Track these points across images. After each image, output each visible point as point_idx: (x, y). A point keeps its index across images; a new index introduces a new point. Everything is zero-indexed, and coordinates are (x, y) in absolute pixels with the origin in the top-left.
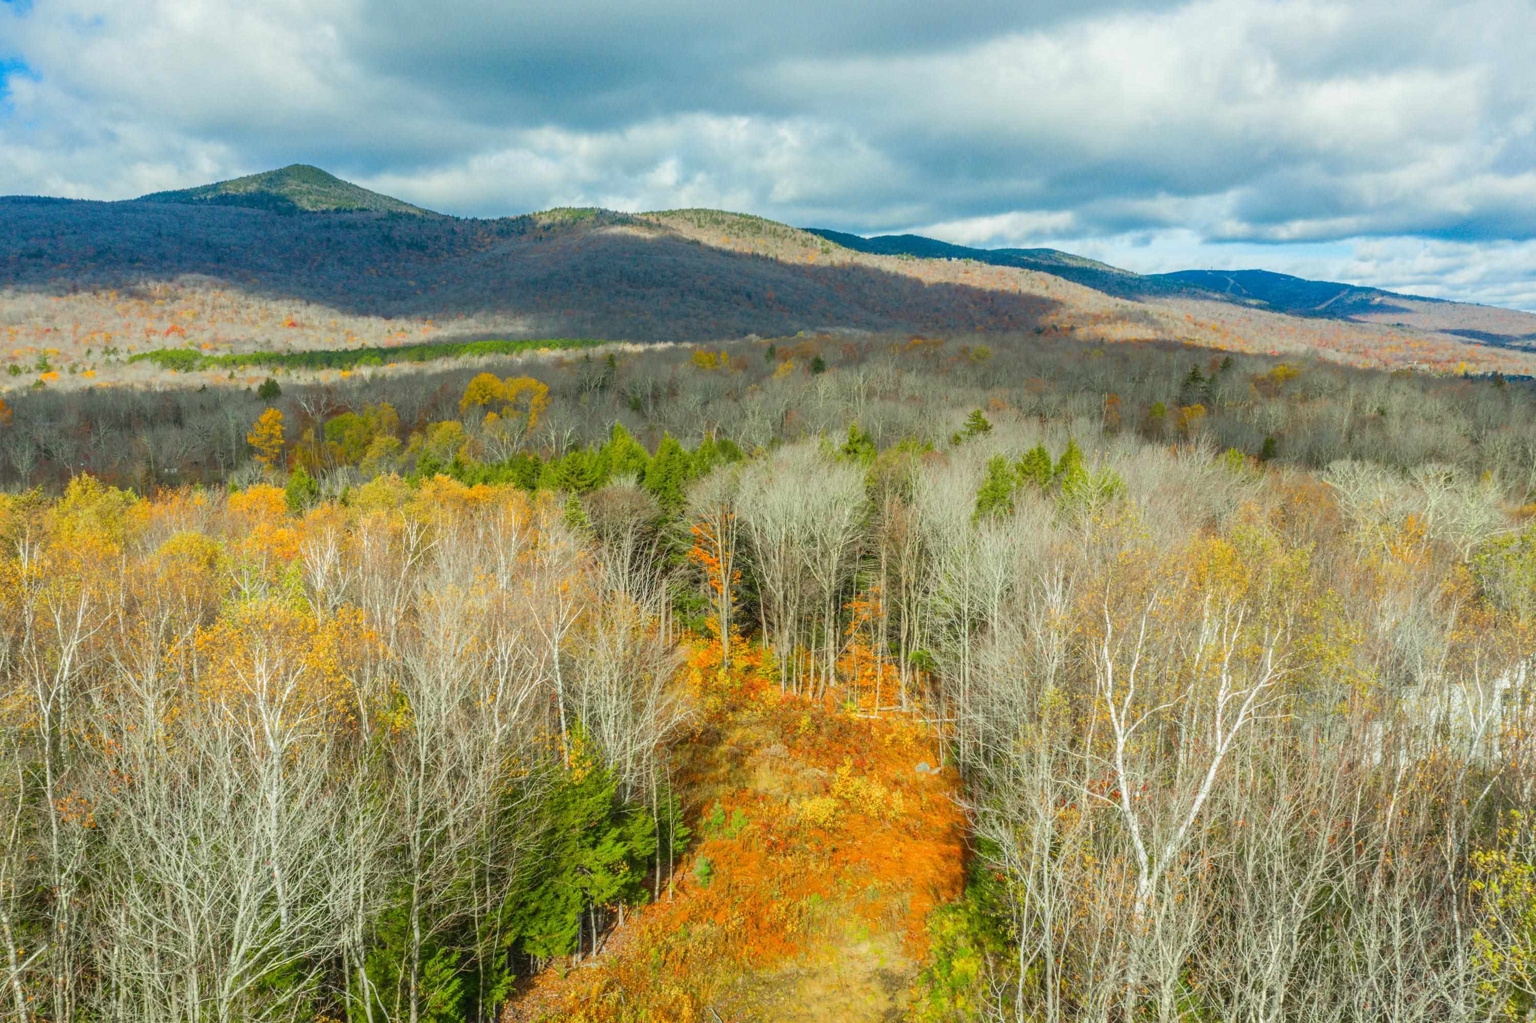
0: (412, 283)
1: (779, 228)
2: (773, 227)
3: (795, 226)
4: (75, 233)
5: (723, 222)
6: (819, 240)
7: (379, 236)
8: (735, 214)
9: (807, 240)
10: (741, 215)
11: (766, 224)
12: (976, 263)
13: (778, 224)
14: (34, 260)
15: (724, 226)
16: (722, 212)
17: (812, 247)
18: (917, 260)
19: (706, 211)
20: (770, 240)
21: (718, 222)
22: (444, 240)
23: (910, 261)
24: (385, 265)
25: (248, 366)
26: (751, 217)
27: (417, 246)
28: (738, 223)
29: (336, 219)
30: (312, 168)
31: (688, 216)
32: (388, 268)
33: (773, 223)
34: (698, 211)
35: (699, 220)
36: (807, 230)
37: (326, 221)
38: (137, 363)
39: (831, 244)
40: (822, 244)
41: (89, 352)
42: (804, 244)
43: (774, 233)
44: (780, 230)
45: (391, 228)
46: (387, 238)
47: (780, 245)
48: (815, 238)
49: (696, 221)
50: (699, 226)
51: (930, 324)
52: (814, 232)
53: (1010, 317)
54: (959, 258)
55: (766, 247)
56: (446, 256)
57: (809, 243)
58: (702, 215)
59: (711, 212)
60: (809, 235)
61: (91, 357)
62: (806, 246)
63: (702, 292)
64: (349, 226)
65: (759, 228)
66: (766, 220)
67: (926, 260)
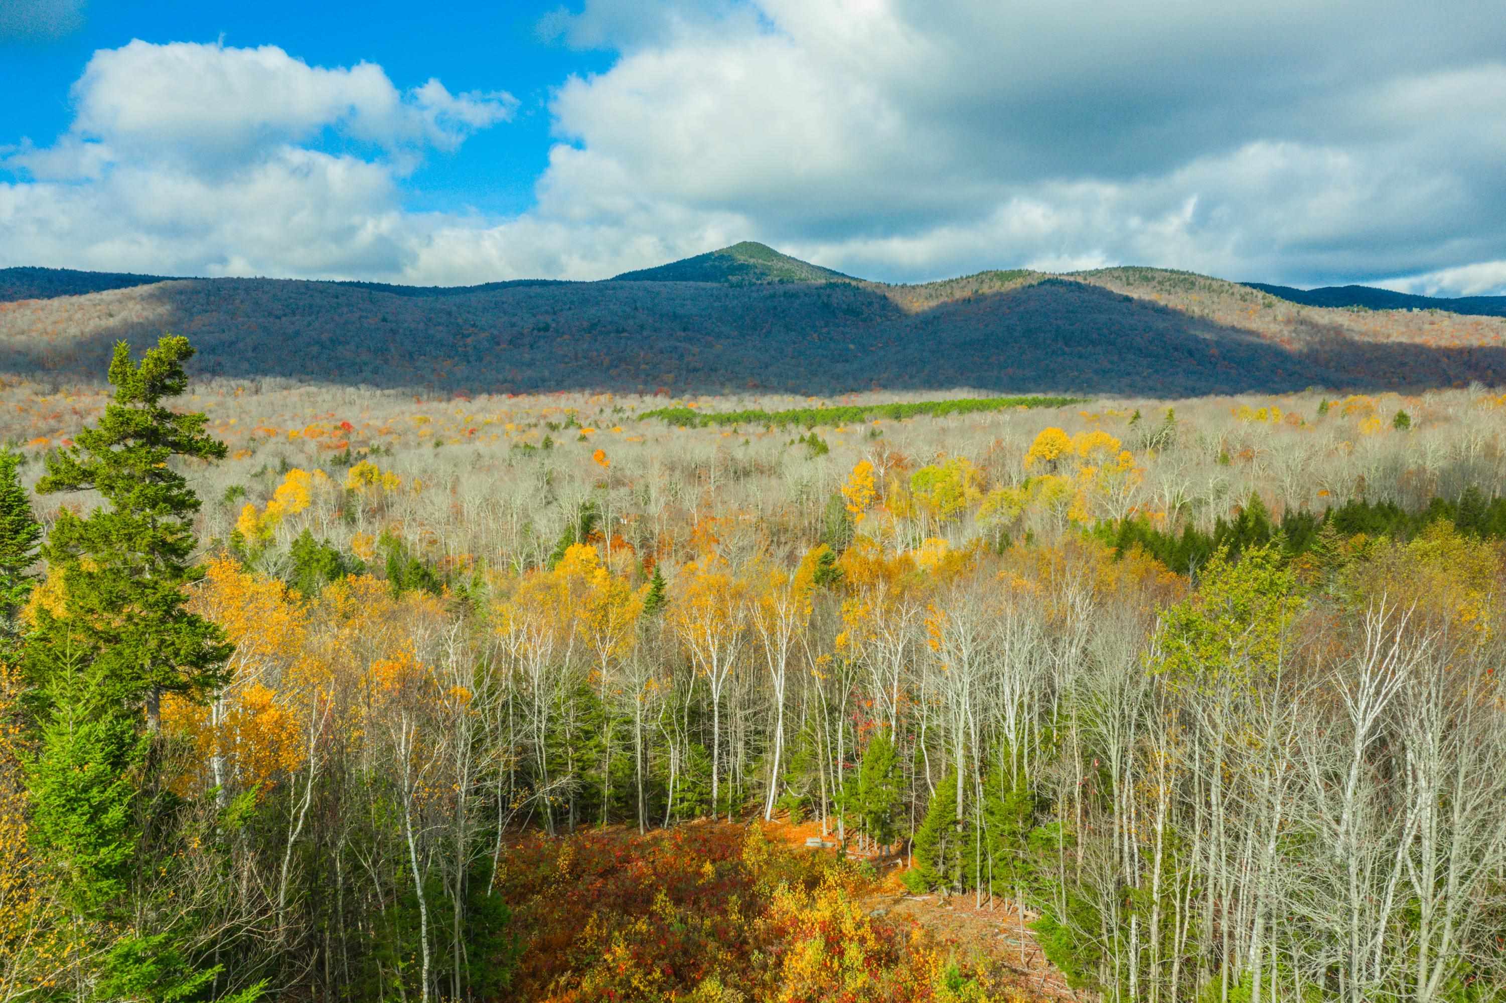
0: (852, 346)
1: (1214, 283)
2: (1208, 282)
3: (1232, 281)
4: (570, 309)
5: (1153, 278)
6: (1260, 294)
7: (820, 303)
8: (1166, 271)
9: (1247, 294)
10: (1172, 271)
11: (1201, 280)
12: (1445, 313)
13: (1213, 279)
14: (542, 333)
15: (1155, 283)
16: (1152, 269)
17: (1252, 301)
18: (1371, 312)
19: (1134, 269)
20: (1205, 296)
21: (1147, 279)
22: (876, 306)
23: (1362, 313)
24: (824, 330)
25: (741, 423)
26: (1183, 273)
27: (852, 312)
28: (1169, 280)
29: (781, 289)
30: (757, 245)
31: (1116, 275)
32: (829, 333)
33: (1207, 278)
34: (1126, 269)
35: (1128, 279)
36: (1245, 284)
37: (771, 291)
38: (646, 420)
39: (1272, 298)
40: (1264, 298)
41: (602, 411)
42: (1243, 298)
43: (1210, 289)
44: (1215, 285)
45: (829, 296)
46: (826, 306)
47: (1216, 299)
48: (1255, 291)
49: (1124, 279)
50: (1128, 284)
51: (1396, 380)
52: (1254, 286)
53: (1494, 371)
54: (1422, 309)
55: (1201, 303)
56: (879, 321)
57: (1248, 297)
58: (1131, 272)
59: (1140, 270)
60: (1248, 289)
61: (604, 415)
62: (1245, 301)
63: (1140, 350)
64: (792, 295)
65: (1193, 284)
66: (1200, 276)
67: (1381, 312)
